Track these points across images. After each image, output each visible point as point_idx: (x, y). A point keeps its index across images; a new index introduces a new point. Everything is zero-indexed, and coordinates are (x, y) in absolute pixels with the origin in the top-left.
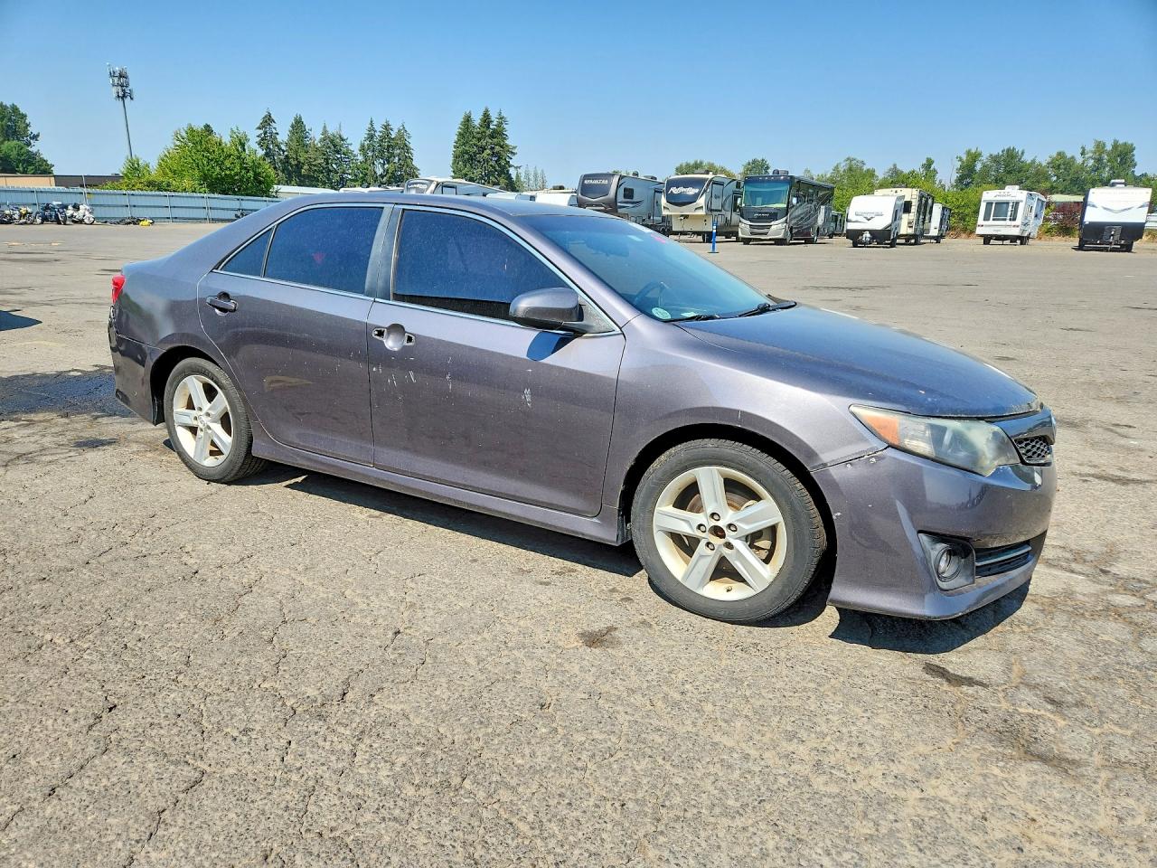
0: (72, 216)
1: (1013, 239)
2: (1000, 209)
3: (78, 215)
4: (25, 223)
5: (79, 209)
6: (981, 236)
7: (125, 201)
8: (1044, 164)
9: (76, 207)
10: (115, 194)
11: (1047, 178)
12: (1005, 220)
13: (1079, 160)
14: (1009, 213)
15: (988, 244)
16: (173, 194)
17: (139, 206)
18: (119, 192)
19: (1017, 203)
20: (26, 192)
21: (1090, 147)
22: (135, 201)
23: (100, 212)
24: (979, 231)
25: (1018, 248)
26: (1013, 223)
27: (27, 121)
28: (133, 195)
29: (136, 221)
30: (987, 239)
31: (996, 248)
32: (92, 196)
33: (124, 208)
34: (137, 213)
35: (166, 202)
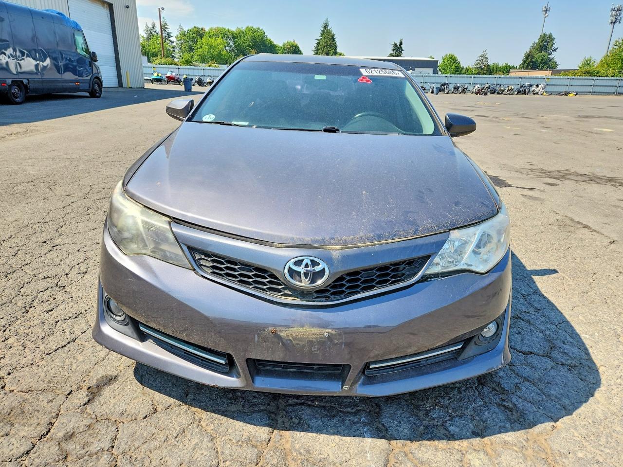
0: (534, 91)
3: (537, 90)
4: (509, 94)
5: (538, 87)
7: (567, 82)
9: (537, 86)
10: (563, 79)
16: (598, 78)
17: (574, 85)
18: (566, 77)
20: (516, 78)
22: (573, 82)
23: (549, 89)
27: (554, 42)
28: (573, 79)
29: (567, 94)
32: (550, 80)
33: (565, 86)
34: (571, 89)
35: (592, 83)
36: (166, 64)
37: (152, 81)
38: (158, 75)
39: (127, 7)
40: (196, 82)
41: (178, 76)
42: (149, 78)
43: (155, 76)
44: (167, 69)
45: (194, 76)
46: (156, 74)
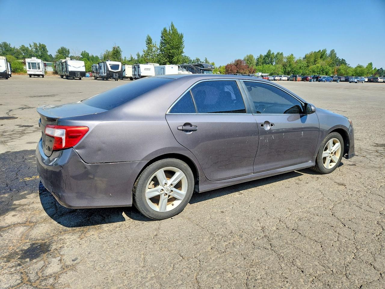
1: (38, 75)
2: (33, 65)
6: (29, 74)
8: (19, 49)
11: (21, 54)
12: (37, 69)
13: (30, 48)
14: (37, 67)
15: (31, 77)
19: (39, 63)
21: (32, 44)
24: (28, 73)
25: (40, 79)
26: (40, 70)
30: (31, 75)
31: (33, 79)
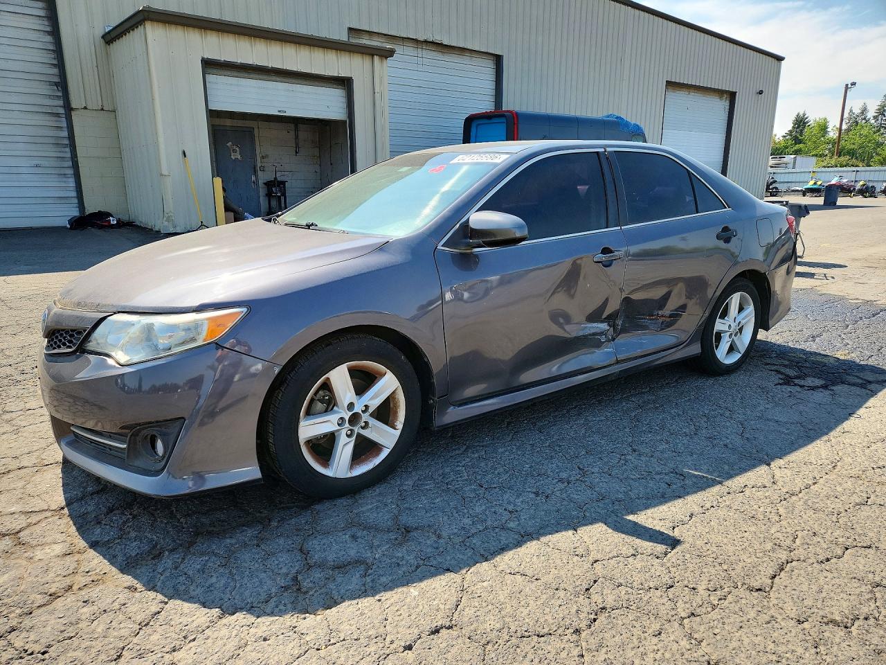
36: (836, 166)
37: (804, 193)
38: (815, 184)
39: (761, 92)
40: (881, 191)
41: (853, 184)
42: (800, 189)
43: (810, 185)
44: (832, 174)
45: (877, 181)
46: (812, 182)
